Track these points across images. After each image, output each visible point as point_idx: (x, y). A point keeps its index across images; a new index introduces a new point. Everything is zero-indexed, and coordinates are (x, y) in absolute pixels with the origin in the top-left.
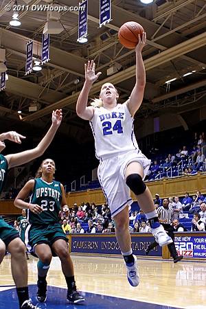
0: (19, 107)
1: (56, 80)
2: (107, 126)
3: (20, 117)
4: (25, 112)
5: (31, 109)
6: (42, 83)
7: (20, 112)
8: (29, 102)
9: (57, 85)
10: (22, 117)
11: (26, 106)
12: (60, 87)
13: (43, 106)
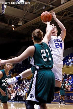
0: (13, 23)
1: (32, 7)
2: (57, 44)
3: (13, 28)
4: (16, 26)
5: (19, 24)
6: (25, 9)
7: (13, 26)
8: (18, 20)
9: (33, 10)
10: (14, 28)
11: (16, 22)
12: (35, 11)
13: (26, 22)
